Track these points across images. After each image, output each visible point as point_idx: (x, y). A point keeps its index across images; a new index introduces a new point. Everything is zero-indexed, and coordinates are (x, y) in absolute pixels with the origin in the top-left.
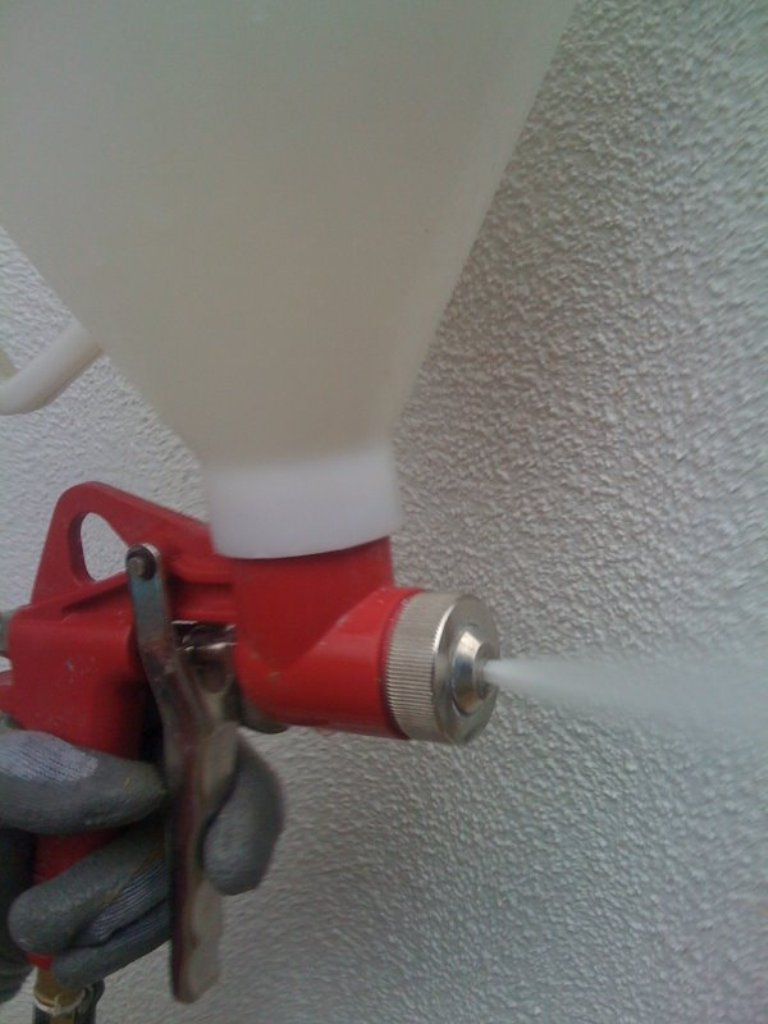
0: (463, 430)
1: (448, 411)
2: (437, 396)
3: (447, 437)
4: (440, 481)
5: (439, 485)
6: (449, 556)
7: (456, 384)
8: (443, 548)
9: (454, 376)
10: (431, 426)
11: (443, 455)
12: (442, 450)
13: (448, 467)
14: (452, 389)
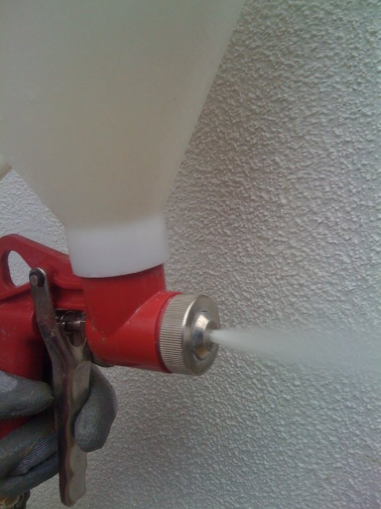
0: (207, 209)
1: (199, 199)
2: (194, 192)
3: (199, 213)
4: (195, 236)
5: (195, 238)
6: (201, 275)
7: (203, 185)
8: (198, 271)
9: (202, 181)
10: (191, 208)
11: (196, 222)
12: (197, 220)
13: (200, 229)
14: (200, 188)
